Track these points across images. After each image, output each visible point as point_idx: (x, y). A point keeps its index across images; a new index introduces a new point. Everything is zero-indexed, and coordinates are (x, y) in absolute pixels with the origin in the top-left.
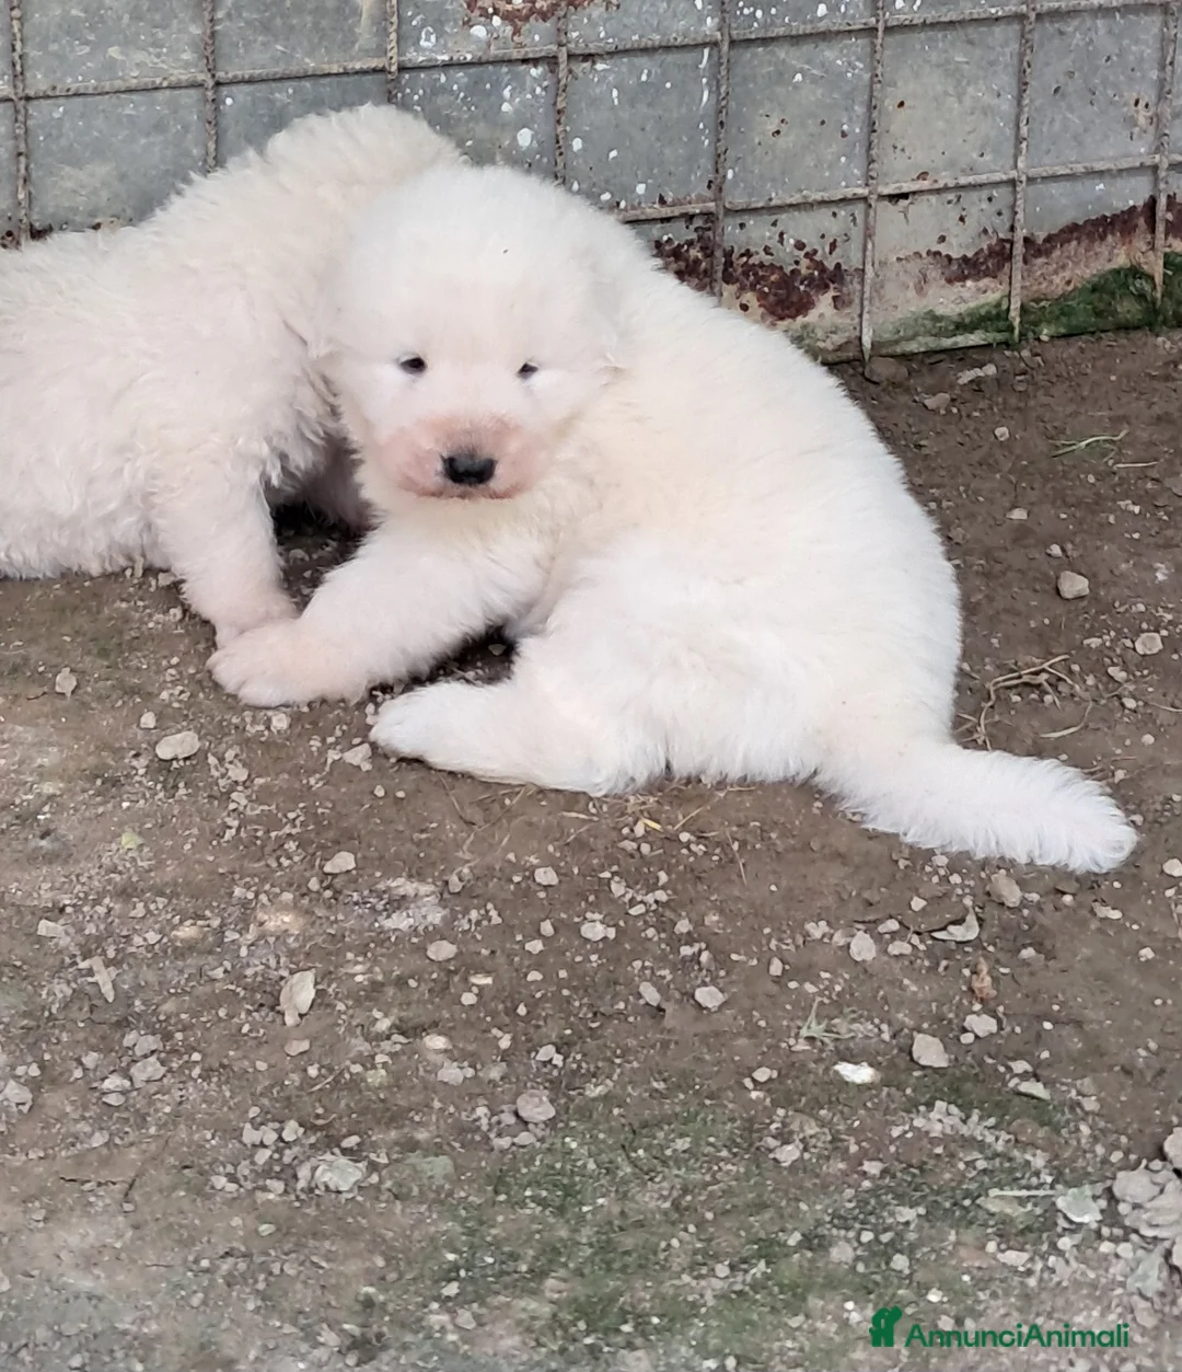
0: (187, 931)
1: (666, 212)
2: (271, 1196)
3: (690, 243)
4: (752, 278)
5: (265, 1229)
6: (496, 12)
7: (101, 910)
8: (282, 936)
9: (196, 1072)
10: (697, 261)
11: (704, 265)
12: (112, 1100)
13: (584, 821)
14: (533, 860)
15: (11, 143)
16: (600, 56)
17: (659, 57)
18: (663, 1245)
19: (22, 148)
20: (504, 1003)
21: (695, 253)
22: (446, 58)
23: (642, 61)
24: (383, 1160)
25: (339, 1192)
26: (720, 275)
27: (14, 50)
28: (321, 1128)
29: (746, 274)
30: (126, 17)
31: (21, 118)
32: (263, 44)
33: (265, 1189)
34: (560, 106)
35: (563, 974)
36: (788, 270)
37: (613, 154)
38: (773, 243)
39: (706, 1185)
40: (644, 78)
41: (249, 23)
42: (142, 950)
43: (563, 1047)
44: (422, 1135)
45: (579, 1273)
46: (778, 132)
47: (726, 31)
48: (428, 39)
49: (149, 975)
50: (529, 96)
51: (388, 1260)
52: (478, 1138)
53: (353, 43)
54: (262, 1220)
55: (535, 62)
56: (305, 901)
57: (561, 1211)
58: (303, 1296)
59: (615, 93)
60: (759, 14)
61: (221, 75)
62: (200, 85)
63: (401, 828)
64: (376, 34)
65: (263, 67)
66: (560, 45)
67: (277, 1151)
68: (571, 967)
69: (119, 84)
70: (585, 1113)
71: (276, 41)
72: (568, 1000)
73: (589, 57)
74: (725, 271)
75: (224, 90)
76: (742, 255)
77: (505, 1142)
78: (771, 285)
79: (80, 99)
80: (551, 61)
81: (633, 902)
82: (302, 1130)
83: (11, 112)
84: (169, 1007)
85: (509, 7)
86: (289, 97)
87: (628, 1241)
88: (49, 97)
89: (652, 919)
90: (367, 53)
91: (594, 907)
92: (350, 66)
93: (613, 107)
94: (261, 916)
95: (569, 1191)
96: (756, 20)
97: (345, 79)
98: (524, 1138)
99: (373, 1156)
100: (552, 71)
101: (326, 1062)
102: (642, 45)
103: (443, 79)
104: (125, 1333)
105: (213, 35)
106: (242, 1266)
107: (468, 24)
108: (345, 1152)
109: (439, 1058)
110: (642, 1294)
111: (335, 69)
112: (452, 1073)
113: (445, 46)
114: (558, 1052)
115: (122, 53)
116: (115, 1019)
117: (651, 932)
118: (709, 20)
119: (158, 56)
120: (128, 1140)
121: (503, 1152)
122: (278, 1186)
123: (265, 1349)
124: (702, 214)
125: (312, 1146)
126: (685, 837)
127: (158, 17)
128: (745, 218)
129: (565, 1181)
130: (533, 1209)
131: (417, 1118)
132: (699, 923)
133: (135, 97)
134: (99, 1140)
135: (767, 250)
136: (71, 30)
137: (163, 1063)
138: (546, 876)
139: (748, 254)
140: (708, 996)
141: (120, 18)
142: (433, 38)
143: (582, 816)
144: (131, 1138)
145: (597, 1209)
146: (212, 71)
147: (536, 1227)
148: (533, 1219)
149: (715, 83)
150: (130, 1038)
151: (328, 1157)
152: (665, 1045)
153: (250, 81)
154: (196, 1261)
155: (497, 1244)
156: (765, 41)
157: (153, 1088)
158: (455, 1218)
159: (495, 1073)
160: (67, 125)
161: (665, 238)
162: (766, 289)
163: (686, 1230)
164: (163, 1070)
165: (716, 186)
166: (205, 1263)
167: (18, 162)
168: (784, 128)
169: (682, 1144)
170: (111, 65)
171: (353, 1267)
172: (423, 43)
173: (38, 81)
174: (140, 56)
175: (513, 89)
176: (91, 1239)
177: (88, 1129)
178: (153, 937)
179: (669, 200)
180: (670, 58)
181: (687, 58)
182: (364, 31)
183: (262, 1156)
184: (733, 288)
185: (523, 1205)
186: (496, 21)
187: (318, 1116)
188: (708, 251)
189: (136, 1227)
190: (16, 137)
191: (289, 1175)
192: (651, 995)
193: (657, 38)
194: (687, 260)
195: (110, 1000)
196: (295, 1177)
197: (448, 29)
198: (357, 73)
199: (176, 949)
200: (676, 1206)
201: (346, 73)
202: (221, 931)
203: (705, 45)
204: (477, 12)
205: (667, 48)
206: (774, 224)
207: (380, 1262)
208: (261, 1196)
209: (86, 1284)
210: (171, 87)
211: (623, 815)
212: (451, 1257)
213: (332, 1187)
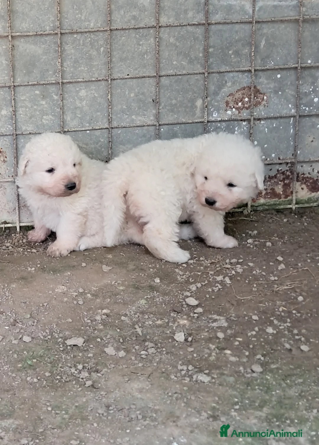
0: (159, 322)
1: (280, 162)
2: (186, 381)
3: (287, 171)
4: (305, 181)
5: (185, 388)
6: (234, 107)
7: (137, 316)
8: (184, 325)
9: (164, 352)
10: (289, 176)
11: (291, 177)
12: (143, 356)
13: (264, 307)
14: (251, 314)
15: (107, 139)
16: (262, 119)
17: (279, 120)
18: (297, 403)
19: (111, 140)
20: (246, 344)
21: (288, 173)
22: (220, 119)
23: (274, 121)
24: (216, 376)
25: (204, 382)
26: (296, 179)
27: (109, 116)
28: (198, 368)
29: (303, 180)
30: (137, 108)
31: (110, 133)
32: (171, 115)
33: (184, 380)
34: (251, 132)
35: (262, 340)
36: (315, 179)
37: (266, 146)
38: (311, 171)
39: (308, 391)
40: (274, 125)
41: (168, 110)
42: (148, 326)
43: (263, 355)
44: (225, 372)
45: (273, 407)
46: (313, 141)
47: (298, 113)
48: (215, 114)
49: (150, 331)
50: (242, 130)
51: (219, 398)
52: (241, 374)
53: (195, 115)
54: (184, 386)
55: (244, 120)
56: (190, 318)
57: (266, 392)
58: (197, 405)
59: (266, 129)
60: (307, 109)
61: (160, 123)
62: (155, 125)
63: (214, 304)
64: (201, 113)
65: (171, 121)
66: (252, 116)
67: (187, 372)
68: (264, 338)
69: (134, 125)
70: (271, 371)
71: (175, 114)
72: (264, 346)
73: (259, 119)
74: (297, 178)
75: (161, 127)
76: (302, 174)
77: (249, 376)
78: (310, 183)
79: (125, 129)
80: (249, 120)
81: (280, 326)
82: (193, 368)
83: (108, 132)
84: (156, 338)
85: (237, 106)
86: (178, 129)
87: (287, 402)
88: (117, 128)
89: (286, 329)
90: (199, 118)
91: (270, 326)
92: (194, 121)
93: (266, 133)
94: (178, 320)
95: (268, 388)
96: (306, 110)
97: (193, 124)
98: (254, 375)
99: (213, 375)
100: (249, 123)
101: (198, 353)
102: (274, 116)
103: (219, 125)
104: (150, 408)
105: (159, 112)
106: (180, 396)
107: (226, 110)
108: (205, 374)
109: (229, 356)
110: (292, 414)
111: (190, 122)
112: (233, 359)
113: (220, 116)
114: (262, 356)
115: (135, 117)
116: (142, 339)
117: (286, 332)
118: (293, 110)
119: (145, 118)
120: (148, 366)
121: (249, 378)
122: (188, 379)
123: (187, 415)
124: (290, 163)
125: (196, 371)
126: (294, 312)
127: (145, 108)
128: (303, 164)
129: (267, 386)
130: (258, 391)
131: (224, 368)
132: (300, 331)
133: (139, 128)
134: (140, 365)
135: (309, 173)
136: (123, 111)
137: (156, 350)
138: (255, 317)
139: (303, 174)
140: (305, 348)
141: (135, 108)
142: (217, 114)
143: (264, 305)
144: (149, 365)
145: (276, 393)
146: (158, 122)
147: (259, 395)
148: (259, 393)
149: (295, 127)
150: (147, 344)
151: (201, 374)
152: (293, 358)
153: (168, 125)
154: (168, 393)
155: (248, 399)
156: (309, 116)
157: (154, 355)
158: (237, 391)
159: (245, 360)
160: (121, 135)
161: (280, 169)
162: (309, 184)
163: (303, 401)
164: (155, 351)
165: (295, 155)
166: (170, 394)
167: (109, 144)
168: (314, 140)
169: (301, 381)
170: (133, 120)
171: (210, 399)
172: (214, 115)
173: (115, 124)
174: (140, 118)
175: (238, 128)
176: (140, 386)
177: (137, 362)
178: (151, 323)
179: (281, 158)
180: (282, 120)
181: (287, 120)
182: (198, 112)
183: (183, 373)
184: (299, 183)
185: (255, 390)
186: (234, 110)
187: (197, 365)
188: (292, 172)
189: (152, 385)
190: (109, 138)
191: (191, 377)
192: (288, 346)
193: (278, 115)
194: (286, 175)
195: (141, 335)
196: (192, 378)
197: (221, 112)
198: (196, 123)
199: (156, 326)
200: (300, 395)
201: (193, 123)
202: (168, 323)
203: (291, 117)
204: (228, 108)
205: (281, 117)
206: (311, 166)
207: (217, 399)
208: (184, 381)
209: (139, 396)
210: (148, 126)
211: (275, 306)
212: (236, 400)
213: (202, 381)
